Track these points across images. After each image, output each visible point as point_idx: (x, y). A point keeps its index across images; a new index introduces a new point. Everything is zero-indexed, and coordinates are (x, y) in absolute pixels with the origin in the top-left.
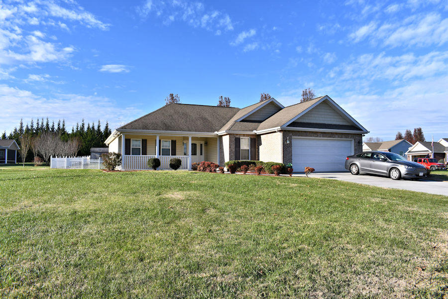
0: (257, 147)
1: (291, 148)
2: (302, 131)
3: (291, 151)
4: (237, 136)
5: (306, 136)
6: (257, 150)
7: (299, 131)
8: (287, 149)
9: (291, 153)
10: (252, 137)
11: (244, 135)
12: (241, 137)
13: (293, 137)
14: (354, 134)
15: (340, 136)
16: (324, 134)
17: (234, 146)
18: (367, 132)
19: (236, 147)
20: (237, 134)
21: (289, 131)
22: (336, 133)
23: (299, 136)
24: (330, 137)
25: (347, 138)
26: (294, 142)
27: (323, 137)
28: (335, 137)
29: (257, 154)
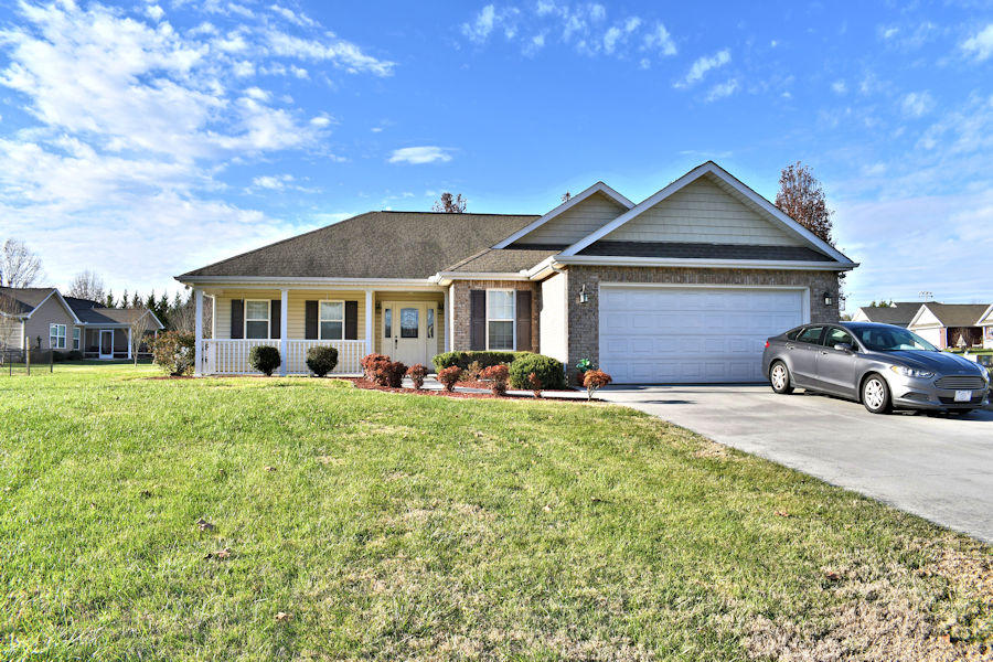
0: (534, 314)
1: (597, 317)
2: (631, 268)
3: (597, 323)
4: (477, 288)
5: (646, 280)
6: (534, 322)
7: (620, 268)
8: (581, 319)
9: (597, 330)
10: (523, 288)
11: (497, 283)
12: (488, 290)
13: (601, 284)
14: (808, 272)
15: (760, 278)
16: (705, 274)
17: (469, 312)
18: (852, 266)
19: (473, 316)
20: (477, 282)
21: (589, 268)
22: (748, 272)
23: (621, 280)
24: (726, 282)
25: (783, 284)
26: (604, 298)
27: (701, 282)
28: (742, 283)
29: (534, 332)
